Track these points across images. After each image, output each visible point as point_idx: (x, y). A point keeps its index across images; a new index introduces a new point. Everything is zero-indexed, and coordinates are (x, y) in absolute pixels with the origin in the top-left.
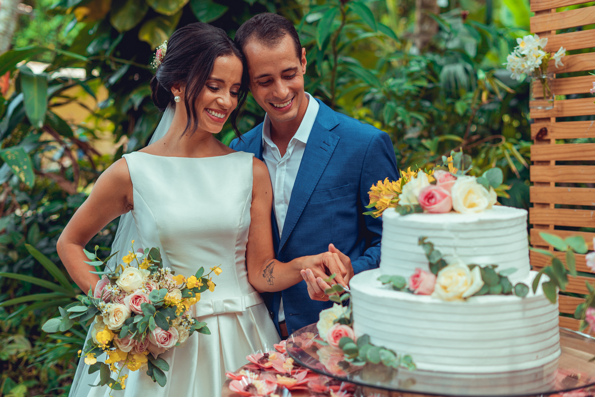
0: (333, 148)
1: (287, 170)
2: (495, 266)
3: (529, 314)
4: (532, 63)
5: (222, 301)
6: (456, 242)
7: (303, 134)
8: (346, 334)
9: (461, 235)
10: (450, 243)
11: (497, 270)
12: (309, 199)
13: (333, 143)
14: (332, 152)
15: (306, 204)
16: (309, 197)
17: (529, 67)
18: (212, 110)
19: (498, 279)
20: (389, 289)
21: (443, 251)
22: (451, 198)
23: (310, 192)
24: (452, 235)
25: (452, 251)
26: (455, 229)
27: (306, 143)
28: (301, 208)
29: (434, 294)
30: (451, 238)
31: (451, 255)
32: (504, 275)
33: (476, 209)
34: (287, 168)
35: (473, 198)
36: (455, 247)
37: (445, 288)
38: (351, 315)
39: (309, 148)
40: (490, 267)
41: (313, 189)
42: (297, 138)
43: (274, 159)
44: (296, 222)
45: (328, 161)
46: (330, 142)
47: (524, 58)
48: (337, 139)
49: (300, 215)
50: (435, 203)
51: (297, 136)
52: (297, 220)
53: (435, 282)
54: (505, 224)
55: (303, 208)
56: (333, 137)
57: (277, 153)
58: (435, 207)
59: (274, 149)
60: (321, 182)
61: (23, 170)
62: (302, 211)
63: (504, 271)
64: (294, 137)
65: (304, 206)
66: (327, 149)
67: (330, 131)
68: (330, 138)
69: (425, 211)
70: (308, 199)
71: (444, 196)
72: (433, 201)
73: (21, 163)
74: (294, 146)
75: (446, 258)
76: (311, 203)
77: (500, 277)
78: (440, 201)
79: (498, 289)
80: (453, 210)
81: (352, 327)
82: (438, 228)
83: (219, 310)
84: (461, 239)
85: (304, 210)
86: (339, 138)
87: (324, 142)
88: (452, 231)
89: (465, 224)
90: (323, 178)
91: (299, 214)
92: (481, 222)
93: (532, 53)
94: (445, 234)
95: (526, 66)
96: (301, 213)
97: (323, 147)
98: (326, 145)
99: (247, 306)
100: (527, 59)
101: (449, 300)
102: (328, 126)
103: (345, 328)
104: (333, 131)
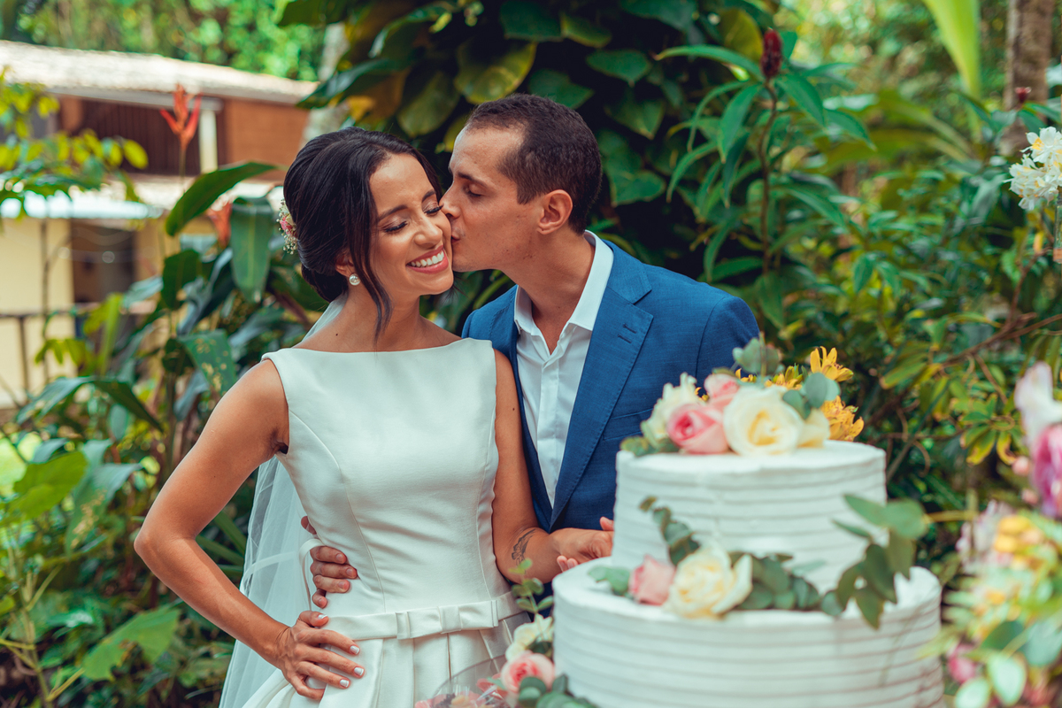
0: (641, 336)
1: (560, 377)
2: (783, 558)
3: (849, 649)
4: (1054, 179)
5: (457, 609)
6: (718, 508)
7: (585, 315)
8: (535, 670)
9: (729, 496)
10: (708, 510)
11: (788, 565)
12: (604, 432)
13: (641, 326)
14: (641, 344)
15: (597, 441)
16: (603, 428)
17: (1049, 186)
18: (419, 259)
19: (786, 582)
20: (604, 592)
21: (694, 525)
22: (721, 426)
23: (603, 420)
24: (711, 495)
25: (711, 525)
26: (719, 486)
27: (591, 329)
28: (589, 450)
29: (667, 605)
30: (710, 502)
31: (708, 533)
32: (799, 573)
33: (772, 447)
34: (561, 373)
35: (765, 427)
36: (717, 519)
37: (684, 592)
38: (553, 635)
39: (599, 339)
40: (773, 558)
41: (609, 414)
42: (576, 323)
43: (537, 356)
44: (580, 476)
45: (634, 361)
46: (636, 325)
47: (1041, 168)
48: (648, 319)
49: (587, 463)
50: (692, 436)
51: (574, 319)
52: (582, 472)
53: (671, 581)
54: (815, 478)
55: (593, 450)
56: (641, 316)
57: (542, 347)
58: (693, 443)
59: (536, 338)
60: (623, 400)
61: (220, 371)
62: (591, 454)
63: (800, 567)
64: (570, 321)
65: (595, 445)
66: (630, 338)
67: (635, 304)
68: (635, 317)
69: (683, 451)
70: (601, 432)
71: (709, 422)
72: (689, 431)
73: (218, 360)
74: (570, 336)
75: (696, 538)
76: (607, 439)
77: (793, 578)
78: (701, 431)
79: (788, 599)
80: (730, 450)
81: (551, 659)
82: (687, 482)
83: (452, 625)
84: (728, 503)
85: (594, 452)
86: (652, 317)
87: (625, 326)
88: (713, 487)
89: (734, 476)
90: (625, 393)
91: (585, 460)
92: (765, 474)
93: (1052, 160)
94: (699, 493)
95: (1042, 184)
96: (589, 459)
97: (624, 335)
98: (629, 332)
99: (500, 618)
100: (1045, 171)
101: (690, 616)
102: (632, 296)
103: (539, 660)
104: (640, 304)
